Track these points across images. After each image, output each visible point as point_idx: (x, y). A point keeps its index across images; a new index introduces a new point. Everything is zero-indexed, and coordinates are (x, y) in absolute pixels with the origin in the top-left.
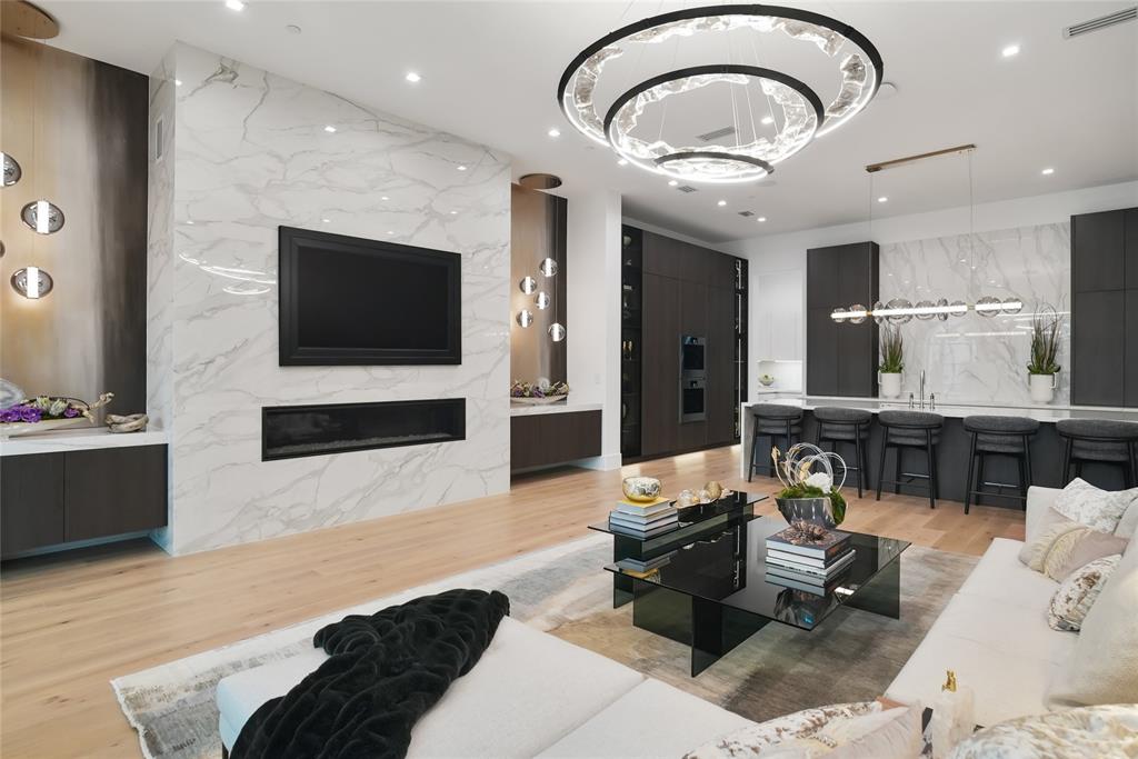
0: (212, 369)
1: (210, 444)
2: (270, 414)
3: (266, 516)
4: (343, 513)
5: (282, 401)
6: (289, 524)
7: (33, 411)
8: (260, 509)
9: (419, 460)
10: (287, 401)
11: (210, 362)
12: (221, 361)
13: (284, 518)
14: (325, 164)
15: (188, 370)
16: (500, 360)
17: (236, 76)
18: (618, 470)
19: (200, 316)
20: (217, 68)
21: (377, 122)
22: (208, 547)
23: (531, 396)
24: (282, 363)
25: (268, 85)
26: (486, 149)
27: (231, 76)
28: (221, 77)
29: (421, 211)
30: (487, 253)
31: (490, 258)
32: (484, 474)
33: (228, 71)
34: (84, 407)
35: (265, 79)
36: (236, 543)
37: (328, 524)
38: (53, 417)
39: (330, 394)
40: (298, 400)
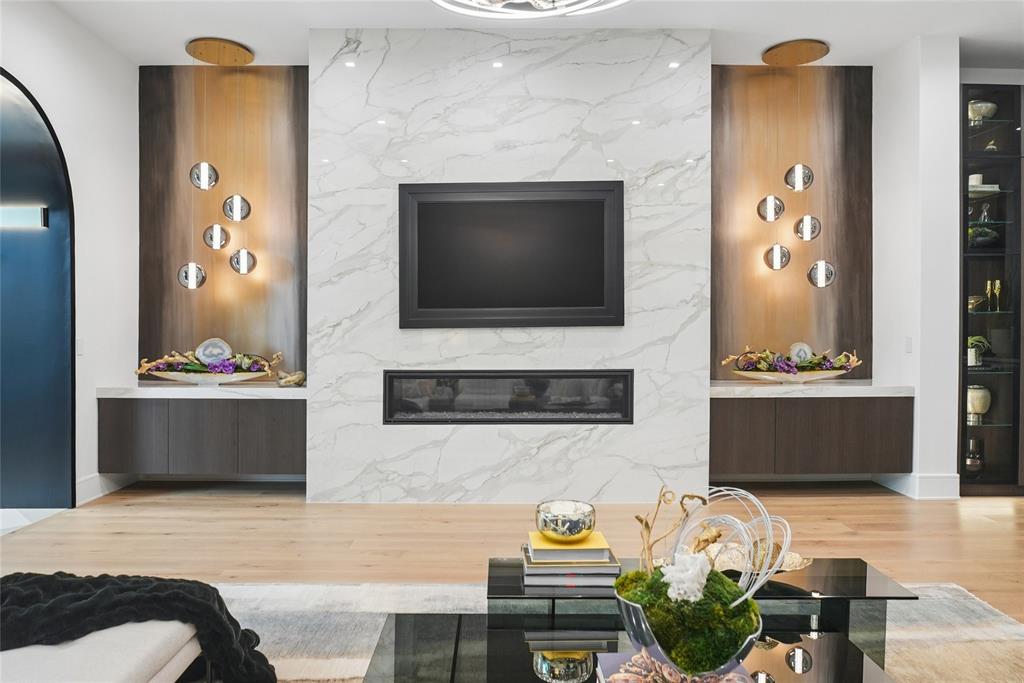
0: (339, 331)
1: (336, 403)
2: (391, 378)
3: (387, 480)
4: (467, 491)
5: (403, 365)
6: (409, 492)
7: (230, 365)
8: (381, 472)
9: (564, 443)
10: (408, 365)
11: (337, 325)
12: (346, 324)
13: (404, 485)
14: (448, 108)
15: (318, 332)
16: (692, 318)
17: (359, 43)
18: (952, 504)
19: (330, 282)
20: (342, 41)
21: (508, 43)
22: (334, 500)
23: (772, 368)
24: (402, 326)
25: (389, 43)
26: (667, 33)
27: (355, 45)
28: (346, 50)
29: (567, 137)
30: (670, 173)
31: (675, 179)
32: (662, 472)
33: (352, 42)
34: (266, 364)
35: (386, 37)
36: (358, 501)
37: (450, 500)
38: (244, 371)
39: (454, 359)
40: (420, 364)
